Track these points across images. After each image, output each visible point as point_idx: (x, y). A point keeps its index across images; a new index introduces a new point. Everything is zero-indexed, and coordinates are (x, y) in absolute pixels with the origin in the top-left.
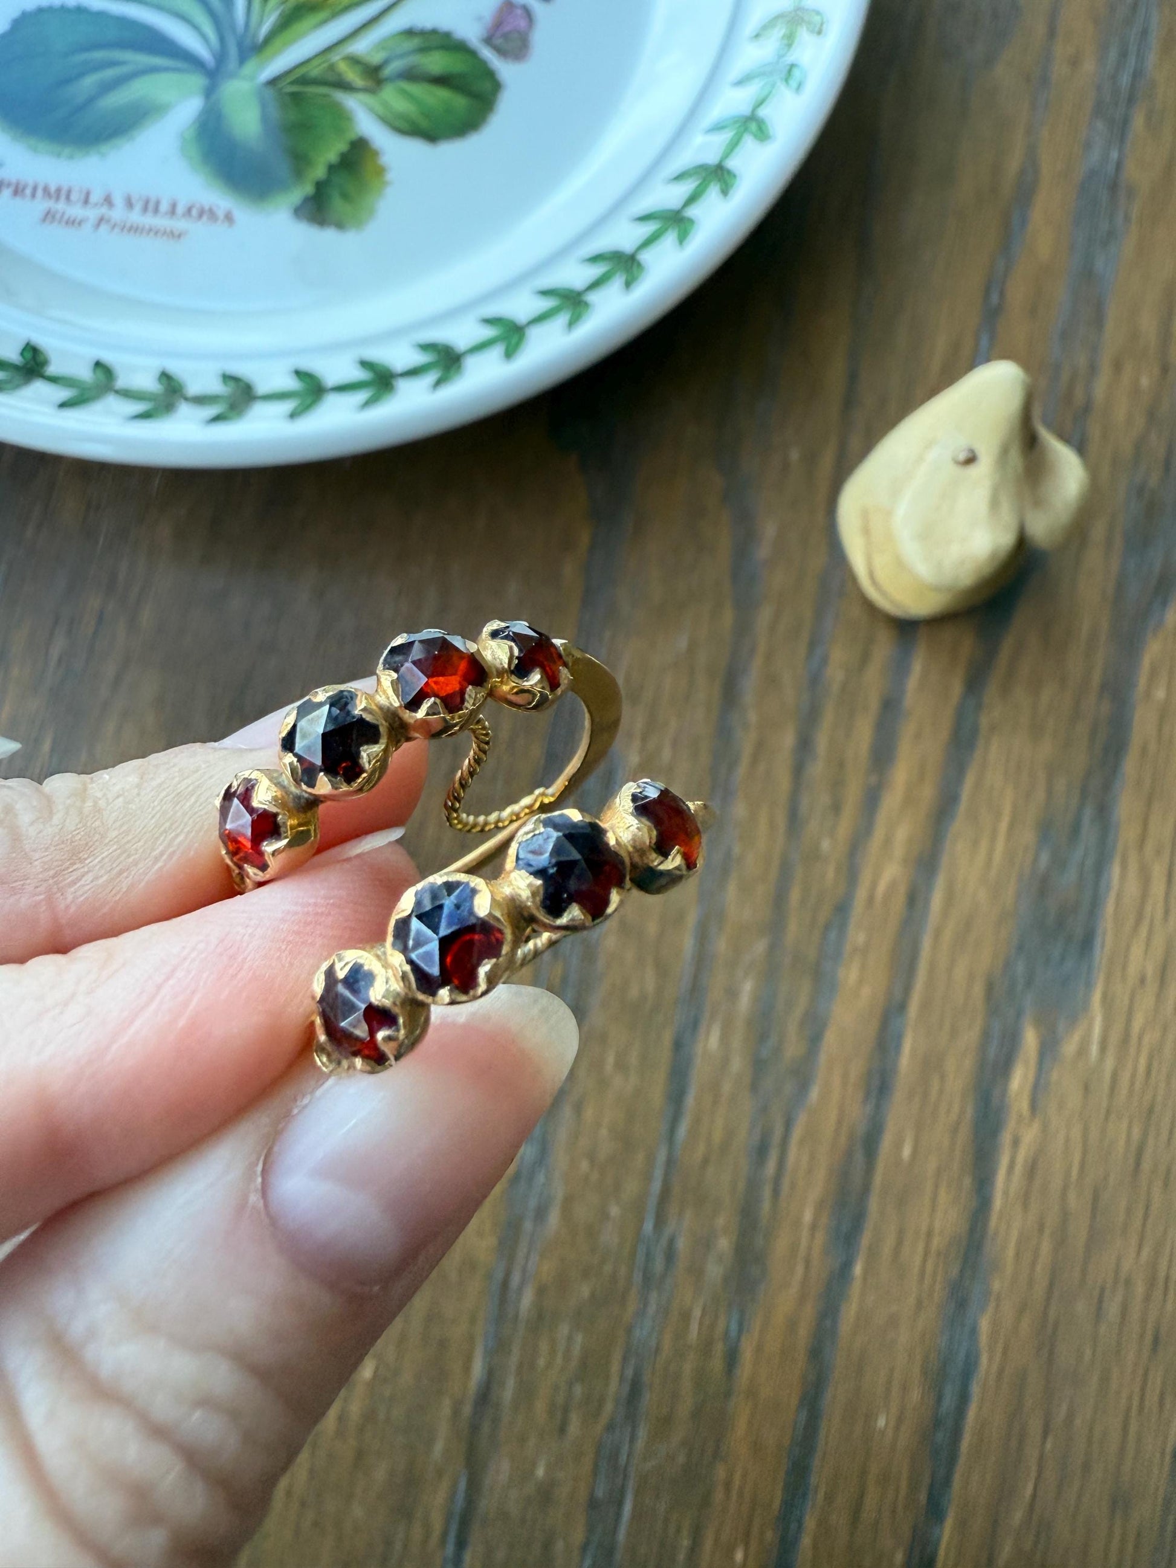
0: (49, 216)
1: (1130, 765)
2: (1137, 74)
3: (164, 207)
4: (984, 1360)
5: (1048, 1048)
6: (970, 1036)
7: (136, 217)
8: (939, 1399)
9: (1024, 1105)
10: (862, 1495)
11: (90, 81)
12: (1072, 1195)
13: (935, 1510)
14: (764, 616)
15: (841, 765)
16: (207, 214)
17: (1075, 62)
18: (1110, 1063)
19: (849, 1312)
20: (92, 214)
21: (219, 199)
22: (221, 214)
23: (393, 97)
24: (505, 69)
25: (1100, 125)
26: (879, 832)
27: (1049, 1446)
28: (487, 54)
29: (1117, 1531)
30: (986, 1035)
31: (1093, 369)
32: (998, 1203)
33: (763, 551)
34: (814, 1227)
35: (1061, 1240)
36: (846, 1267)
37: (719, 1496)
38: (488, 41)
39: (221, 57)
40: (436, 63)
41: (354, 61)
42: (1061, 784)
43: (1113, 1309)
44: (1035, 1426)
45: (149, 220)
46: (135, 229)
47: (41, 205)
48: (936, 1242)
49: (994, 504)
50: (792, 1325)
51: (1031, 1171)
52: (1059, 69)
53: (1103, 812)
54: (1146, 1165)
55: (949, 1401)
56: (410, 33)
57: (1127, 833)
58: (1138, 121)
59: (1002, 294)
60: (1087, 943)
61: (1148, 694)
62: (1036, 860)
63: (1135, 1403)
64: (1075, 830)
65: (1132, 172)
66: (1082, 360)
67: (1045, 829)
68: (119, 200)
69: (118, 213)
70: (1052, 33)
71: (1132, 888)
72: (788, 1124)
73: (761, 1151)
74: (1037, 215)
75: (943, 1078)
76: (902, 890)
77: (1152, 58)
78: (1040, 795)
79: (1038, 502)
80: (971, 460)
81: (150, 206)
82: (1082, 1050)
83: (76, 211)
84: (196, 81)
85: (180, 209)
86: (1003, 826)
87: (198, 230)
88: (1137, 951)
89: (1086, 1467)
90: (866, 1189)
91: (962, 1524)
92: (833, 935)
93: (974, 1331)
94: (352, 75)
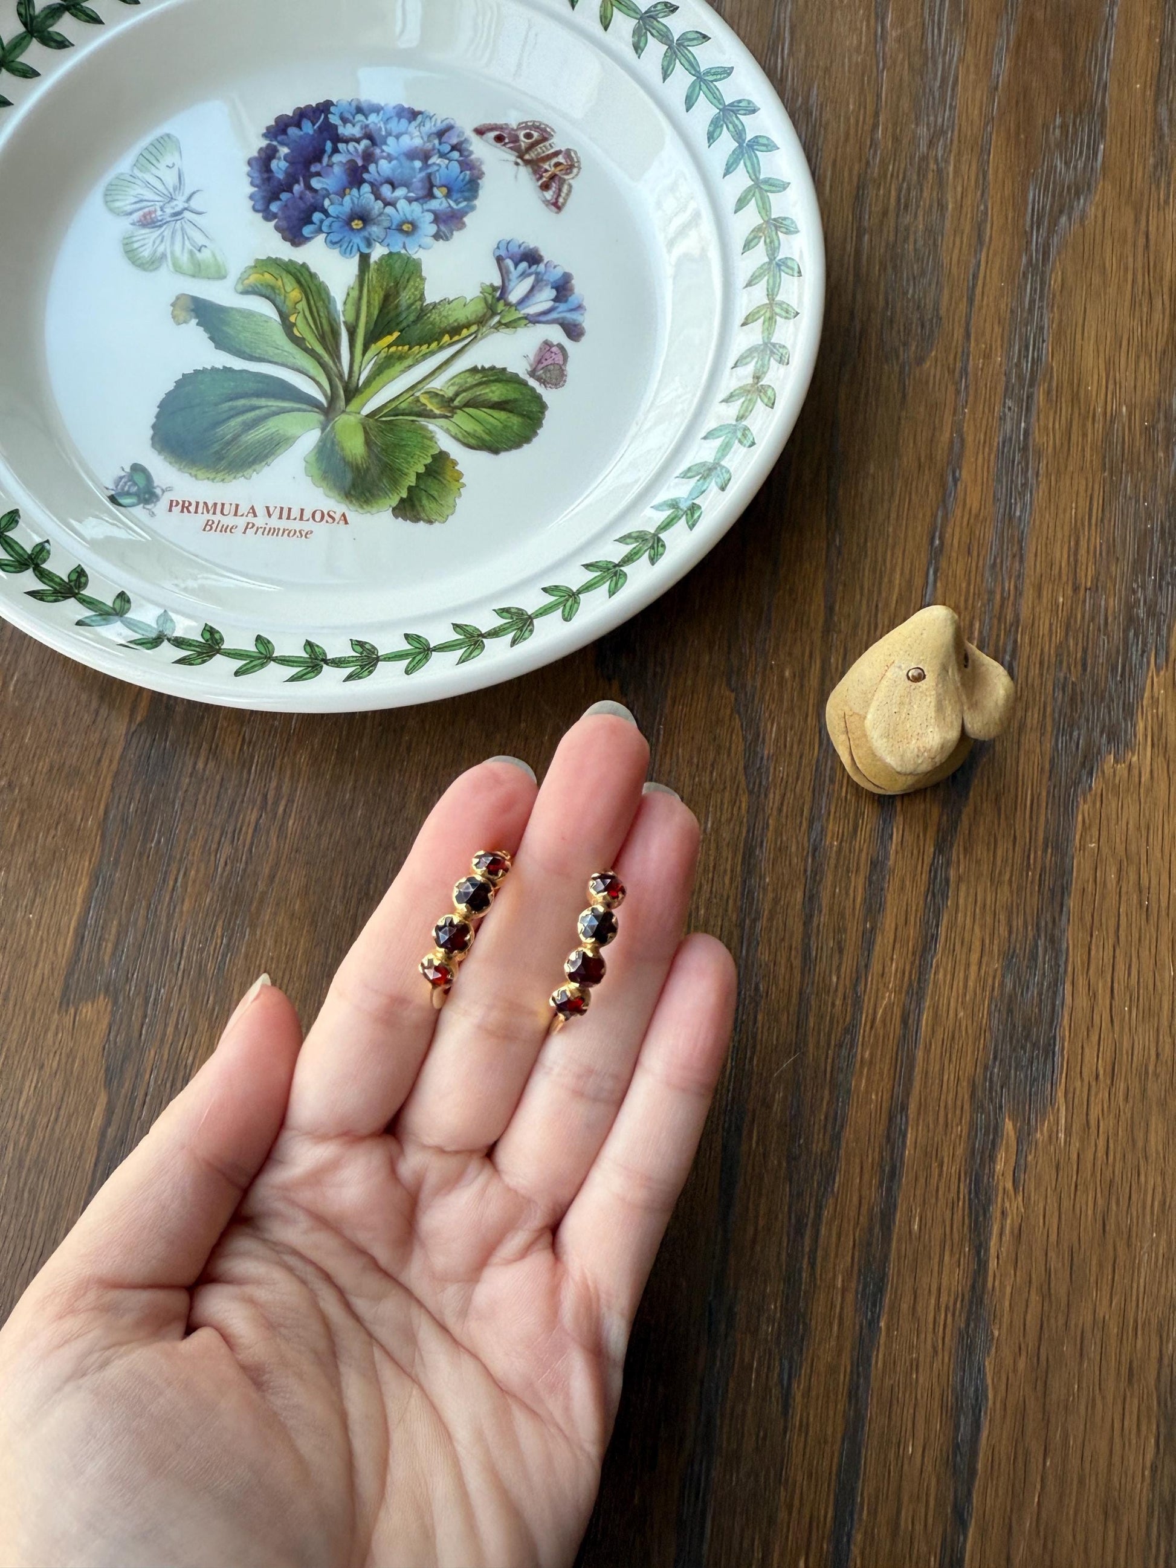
0: (208, 526)
1: (1072, 903)
2: (1036, 362)
3: (295, 513)
4: (990, 1396)
5: (1024, 1137)
6: (961, 1129)
7: (274, 522)
8: (957, 1427)
9: (1009, 1185)
10: (899, 1512)
11: (235, 423)
12: (1052, 1254)
13: (960, 1520)
14: (773, 799)
15: (842, 915)
16: (326, 517)
17: (987, 356)
18: (1076, 1144)
19: (878, 1360)
20: (241, 522)
21: (335, 505)
22: (337, 517)
23: (463, 420)
24: (547, 395)
25: (1009, 403)
26: (876, 967)
27: (1048, 1463)
28: (532, 383)
29: (1111, 1534)
30: (973, 1126)
31: (1019, 592)
32: (993, 1264)
33: (768, 750)
34: (844, 1290)
35: (1046, 1295)
36: (873, 1323)
37: (782, 1515)
38: (532, 374)
39: (332, 399)
40: (495, 392)
41: (433, 395)
42: (1018, 922)
43: (1093, 1350)
44: (1035, 1447)
45: (283, 524)
46: (273, 531)
47: (203, 518)
48: (944, 1298)
49: (940, 708)
50: (833, 1370)
51: (1018, 1236)
52: (976, 362)
53: (1054, 942)
54: (1111, 1227)
55: (965, 1429)
56: (474, 370)
57: (1076, 958)
58: (1040, 396)
59: (941, 538)
60: (1049, 1050)
61: (1083, 847)
62: (1002, 984)
63: (1117, 1426)
64: (1034, 957)
65: (1038, 437)
66: (1009, 585)
67: (1009, 957)
68: (260, 511)
69: (260, 521)
70: (967, 335)
71: (1083, 1001)
72: (819, 1208)
73: (799, 1231)
74: (965, 474)
75: (941, 1166)
76: (897, 1011)
77: (1047, 347)
78: (1003, 931)
79: (974, 705)
80: (920, 677)
81: (285, 513)
82: (1052, 1137)
83: (229, 521)
84: (317, 417)
85: (307, 515)
86: (975, 957)
87: (321, 530)
88: (1090, 1054)
89: (1081, 1481)
90: (886, 1257)
91: (983, 1532)
92: (844, 1052)
93: (981, 1370)
94: (432, 406)
